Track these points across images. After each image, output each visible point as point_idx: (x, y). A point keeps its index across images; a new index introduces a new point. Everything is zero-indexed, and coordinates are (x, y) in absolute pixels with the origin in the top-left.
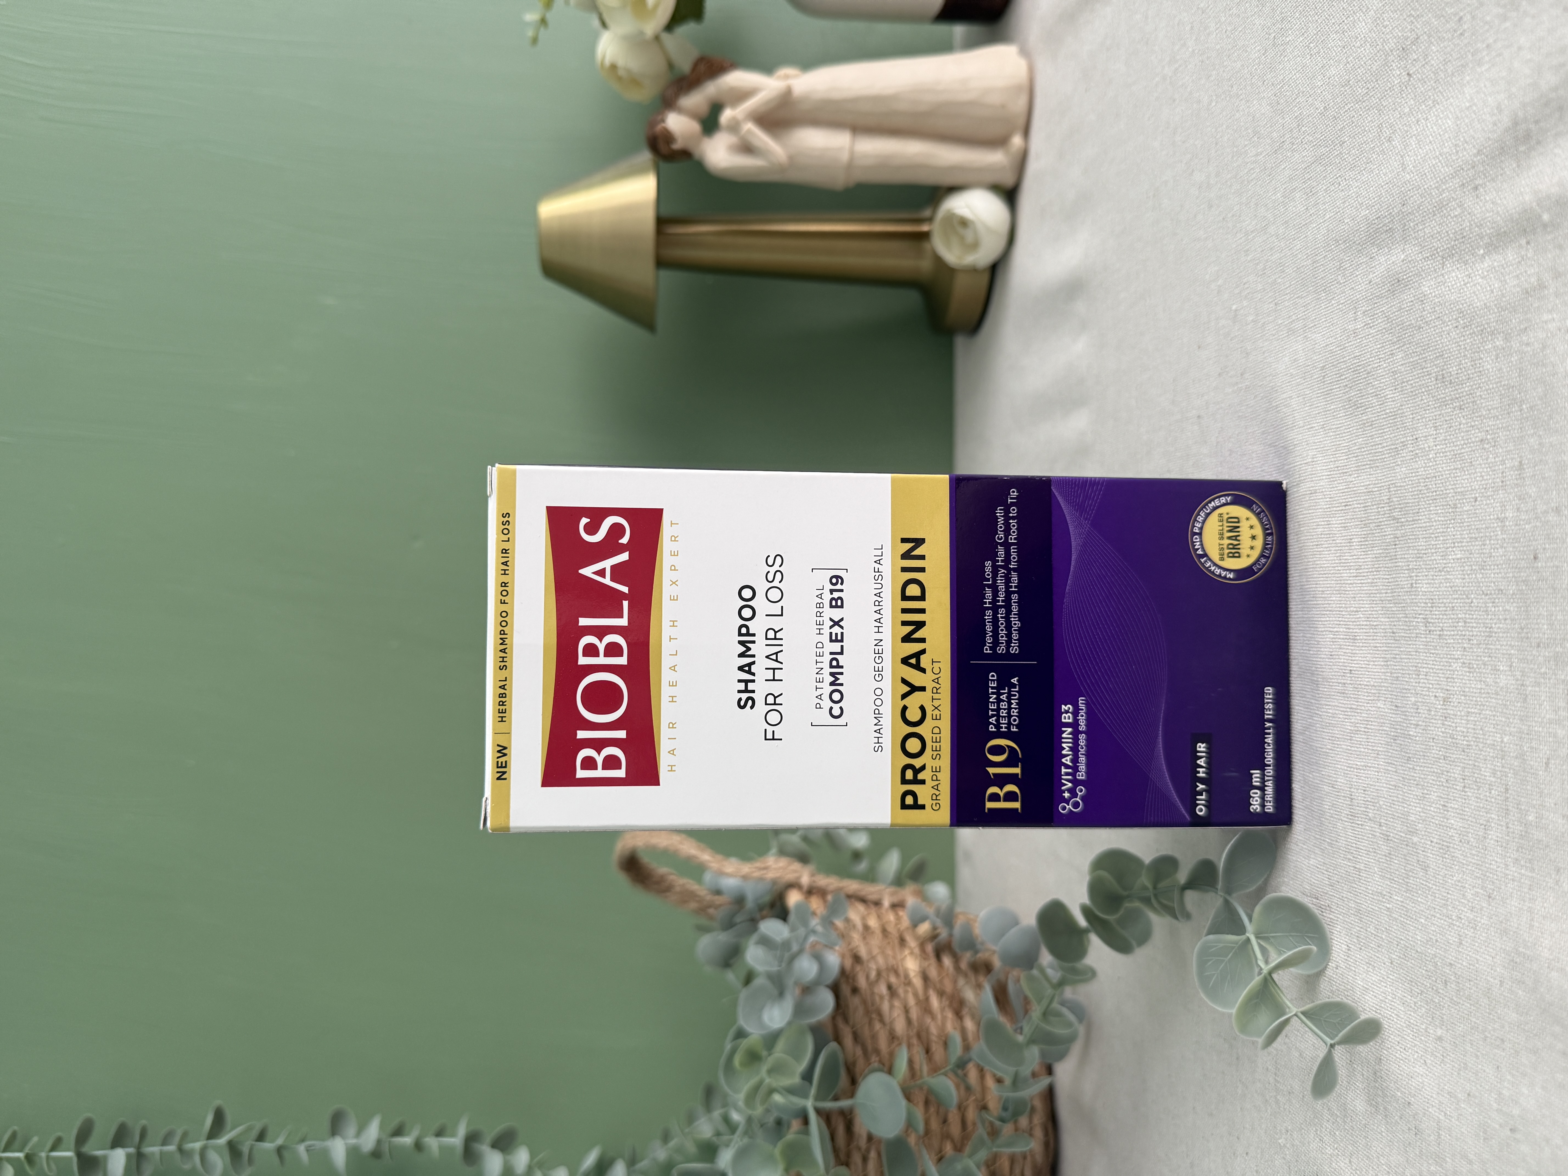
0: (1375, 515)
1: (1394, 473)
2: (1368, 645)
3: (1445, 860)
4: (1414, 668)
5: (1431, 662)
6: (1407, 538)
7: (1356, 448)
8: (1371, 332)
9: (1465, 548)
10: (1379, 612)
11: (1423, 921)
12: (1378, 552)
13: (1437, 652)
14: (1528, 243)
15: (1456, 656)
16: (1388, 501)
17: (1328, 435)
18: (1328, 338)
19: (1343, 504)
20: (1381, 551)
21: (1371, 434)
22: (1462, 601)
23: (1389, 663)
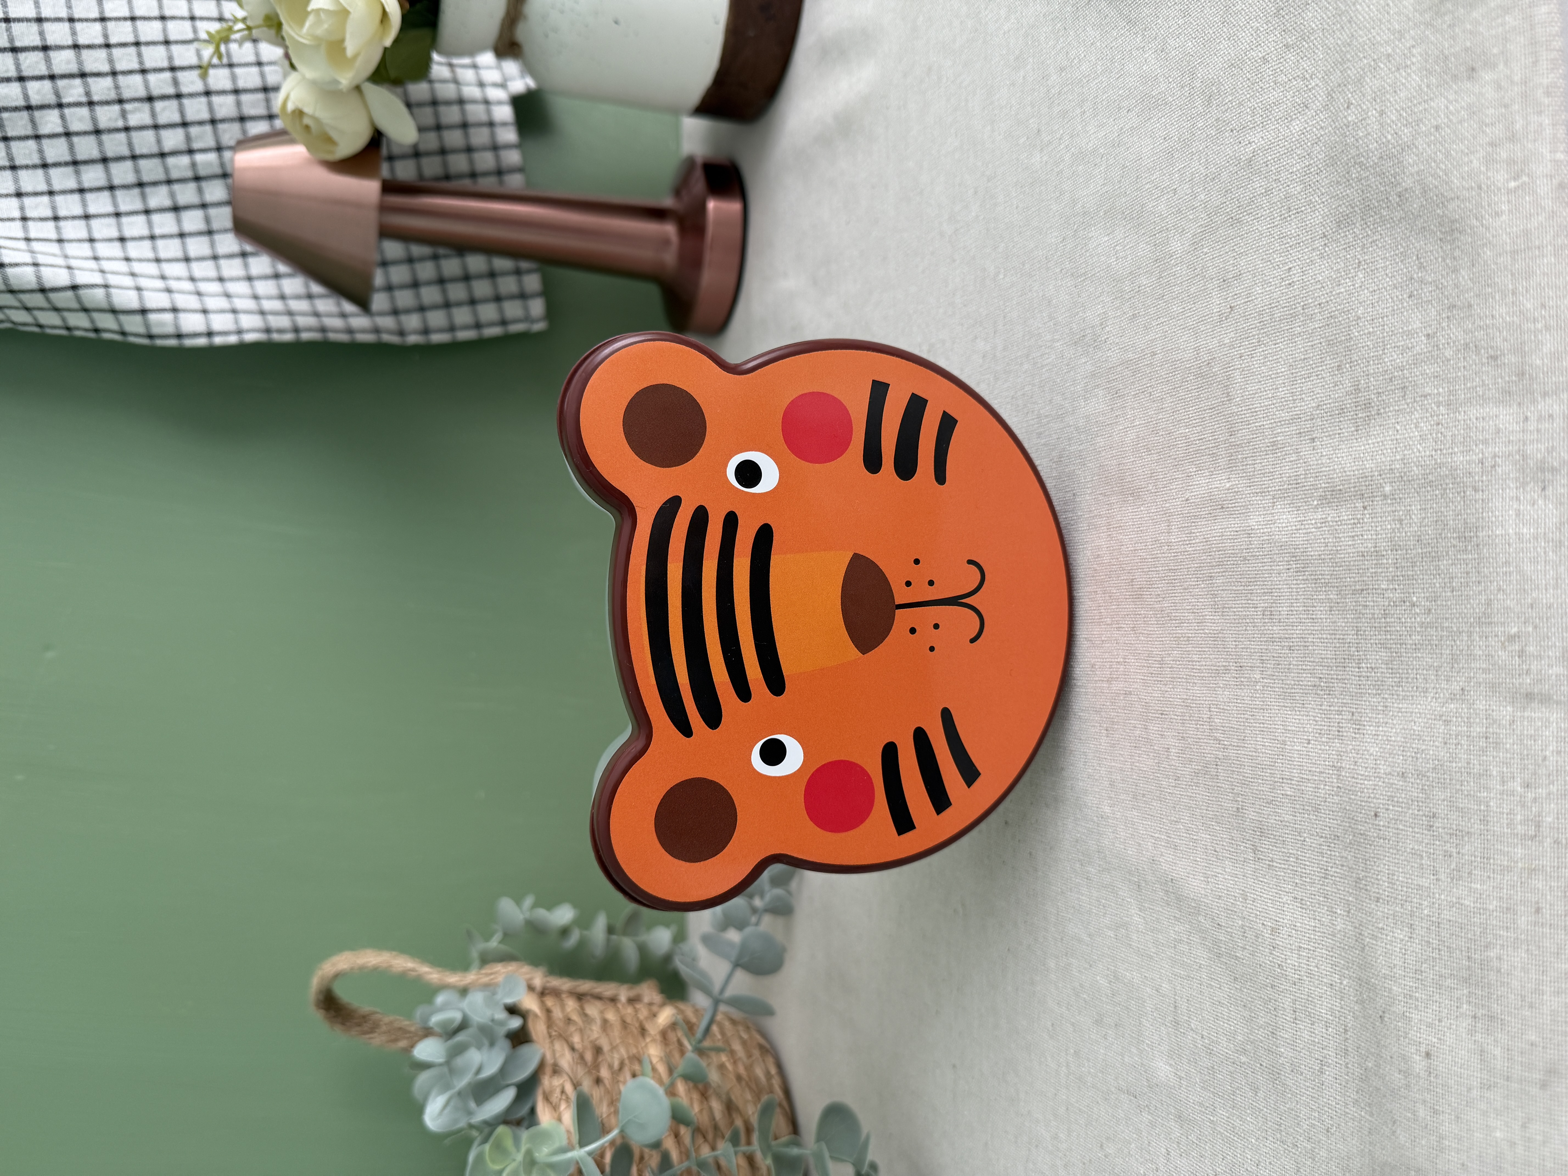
0: (1194, 731)
3: (1275, 1085)
4: (1241, 892)
5: (1259, 890)
6: (1230, 761)
7: (1170, 659)
8: (1188, 549)
9: (1295, 787)
11: (1253, 1141)
12: (1196, 767)
13: (1266, 881)
14: (1365, 508)
15: (1287, 890)
16: (1208, 720)
20: (1200, 768)
22: (1294, 837)
23: (1209, 880)
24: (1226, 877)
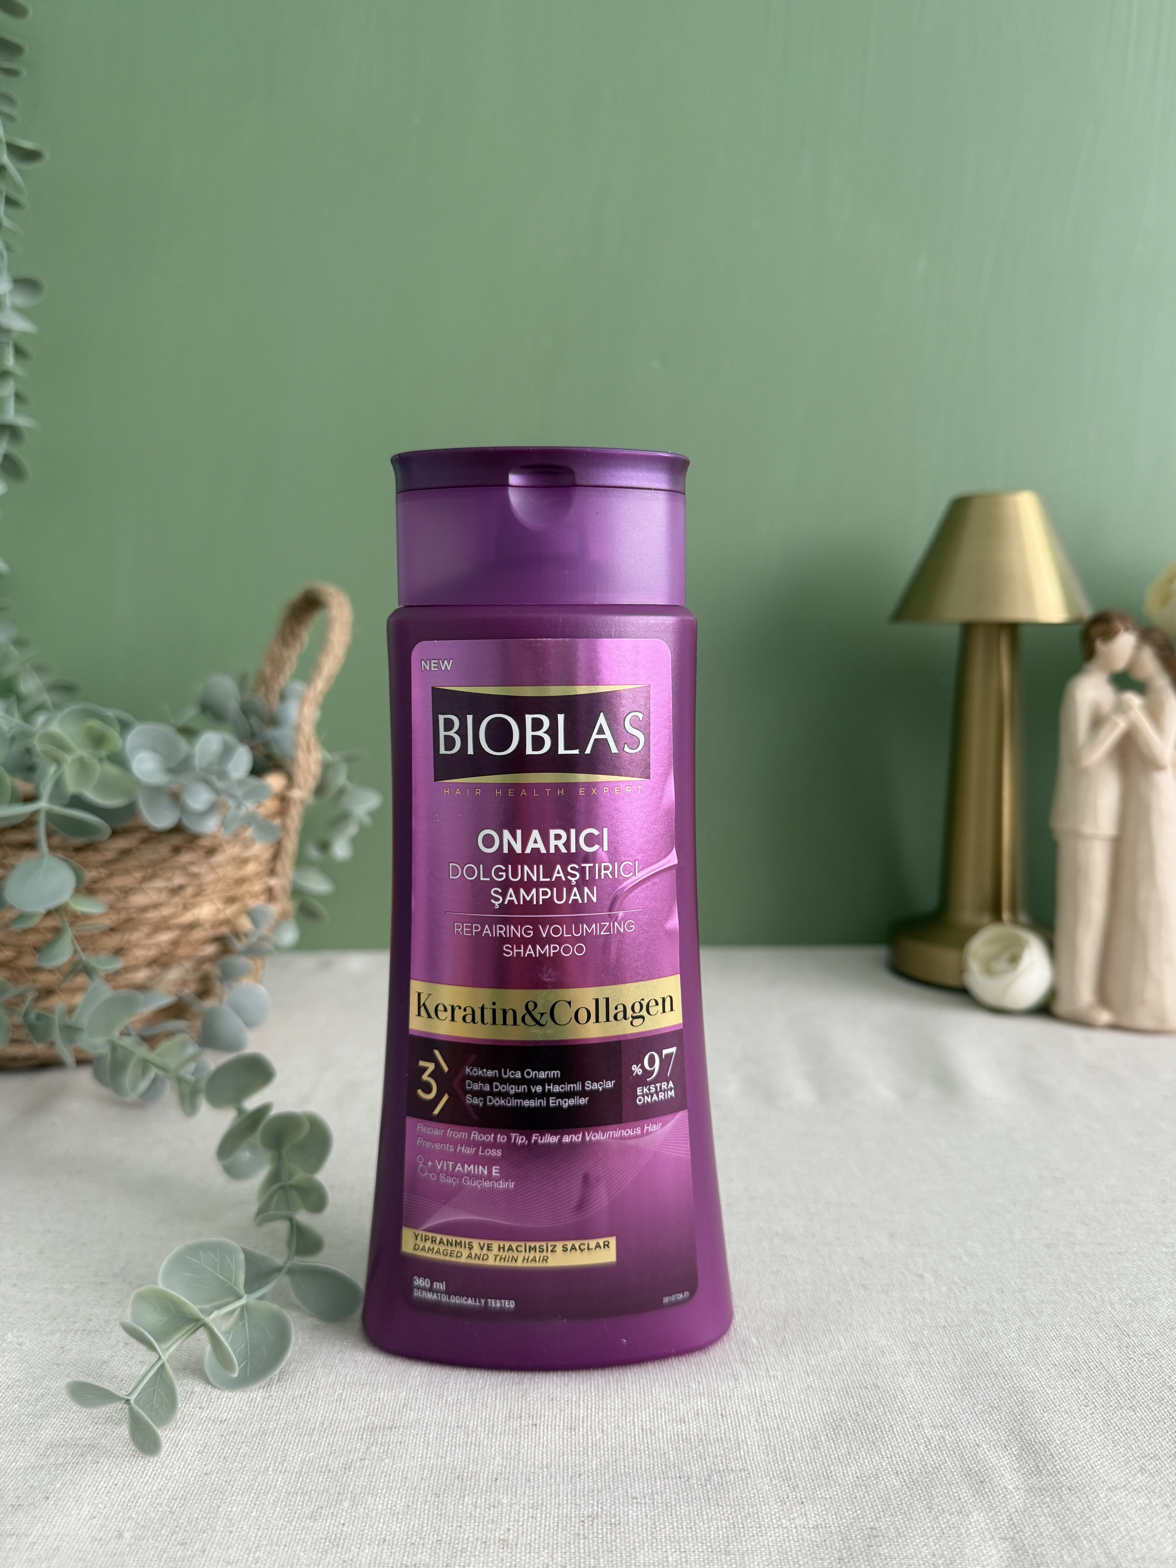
0: (712, 1452)
1: (761, 1476)
2: (565, 1445)
3: (323, 1541)
4: (540, 1502)
7: (788, 1427)
8: (921, 1447)
10: (603, 1458)
11: (254, 1514)
12: (671, 1456)
13: (560, 1530)
15: (555, 1556)
16: (730, 1469)
17: (802, 1394)
18: (911, 1393)
19: (724, 1412)
20: (672, 1460)
21: (805, 1447)
23: (545, 1470)
24: (553, 1486)
